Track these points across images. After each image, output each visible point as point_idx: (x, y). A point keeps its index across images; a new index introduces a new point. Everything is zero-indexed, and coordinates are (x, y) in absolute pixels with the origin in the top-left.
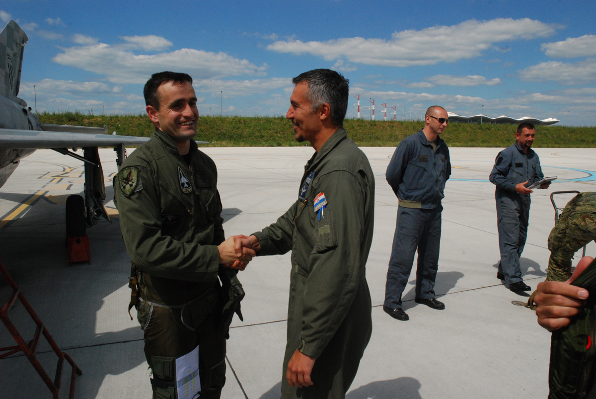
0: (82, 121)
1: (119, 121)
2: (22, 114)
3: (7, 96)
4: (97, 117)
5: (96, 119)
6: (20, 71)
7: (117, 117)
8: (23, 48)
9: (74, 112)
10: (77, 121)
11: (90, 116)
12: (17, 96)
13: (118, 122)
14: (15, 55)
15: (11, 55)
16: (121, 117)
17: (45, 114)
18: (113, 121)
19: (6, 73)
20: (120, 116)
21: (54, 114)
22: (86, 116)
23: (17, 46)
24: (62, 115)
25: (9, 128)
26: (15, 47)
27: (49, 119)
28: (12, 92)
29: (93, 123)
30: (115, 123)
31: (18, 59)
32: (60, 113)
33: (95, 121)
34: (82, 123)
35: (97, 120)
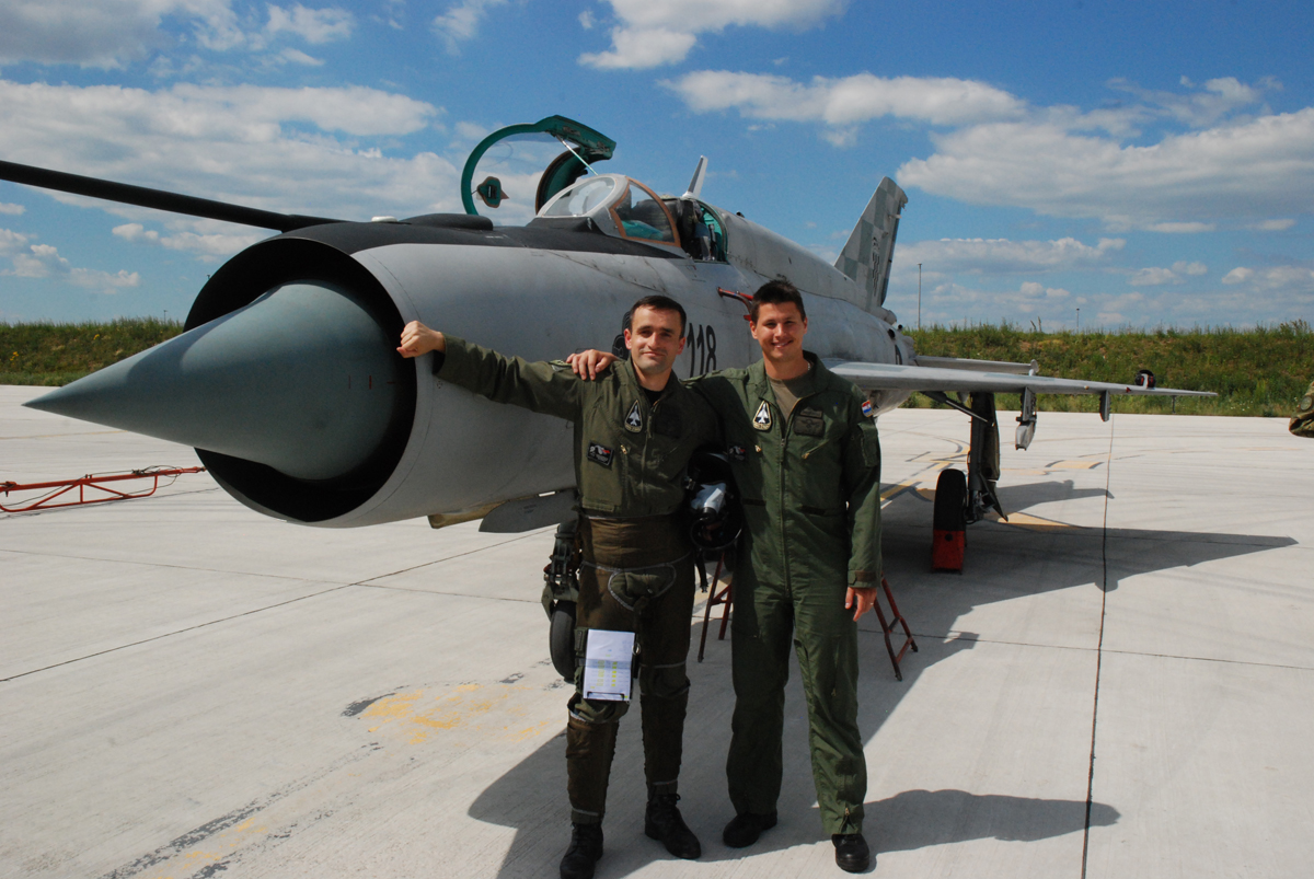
0: (1014, 345)
1: (1103, 346)
2: (887, 336)
3: (867, 310)
4: (1051, 337)
5: (1047, 342)
6: (890, 261)
7: (1100, 336)
8: (897, 220)
9: (998, 325)
10: (1005, 345)
11: (1036, 334)
12: (883, 306)
13: (1102, 350)
14: (884, 236)
15: (879, 238)
16: (1111, 336)
17: (936, 330)
18: (1089, 345)
19: (869, 269)
20: (1106, 333)
21: (955, 331)
22: (1026, 335)
23: (889, 220)
24: (972, 331)
25: (868, 361)
26: (885, 223)
27: (944, 341)
28: (875, 300)
29: (1040, 349)
30: (1093, 350)
31: (889, 241)
32: (969, 326)
33: (1046, 345)
34: (1015, 350)
35: (1051, 343)
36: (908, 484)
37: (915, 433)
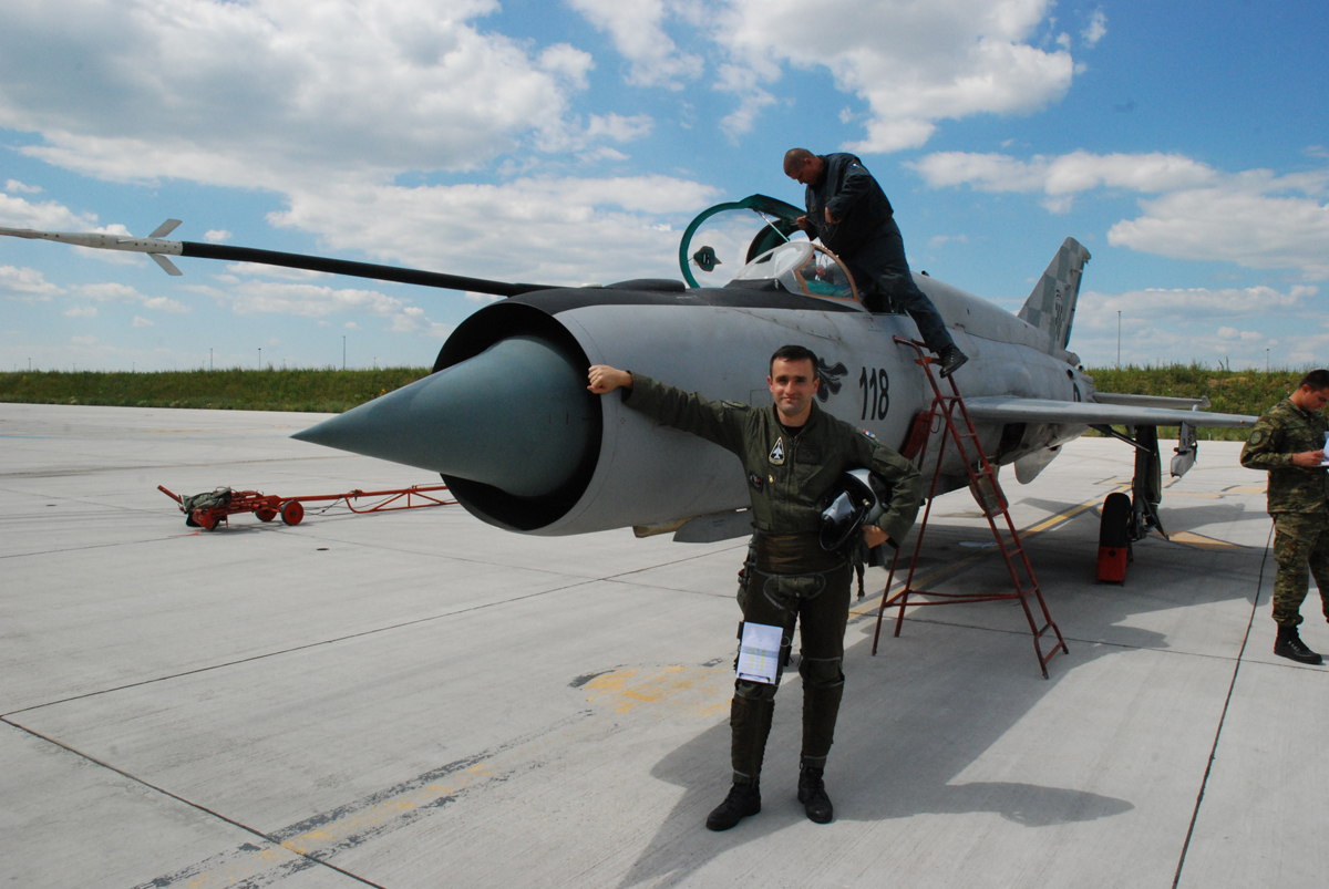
0: (1203, 382)
1: (1287, 382)
2: (1067, 377)
3: (1050, 353)
4: (1238, 374)
5: (1234, 379)
6: (1073, 310)
7: (1284, 374)
8: (1080, 275)
9: (1188, 364)
10: (1195, 382)
11: (1223, 372)
12: (1068, 349)
13: (1286, 386)
14: (1067, 288)
15: (1062, 290)
16: (1295, 373)
17: (1131, 369)
18: (1274, 382)
19: (1052, 319)
20: (1291, 370)
21: (1148, 369)
22: (1214, 373)
23: (1072, 274)
24: (1164, 370)
25: (1045, 398)
26: (1068, 277)
27: (1138, 379)
28: (1058, 344)
29: (1227, 387)
30: (1278, 386)
31: (1073, 291)
32: (1161, 366)
33: (1233, 382)
34: (1203, 386)
35: (1237, 381)
36: (1090, 504)
37: (1107, 460)
